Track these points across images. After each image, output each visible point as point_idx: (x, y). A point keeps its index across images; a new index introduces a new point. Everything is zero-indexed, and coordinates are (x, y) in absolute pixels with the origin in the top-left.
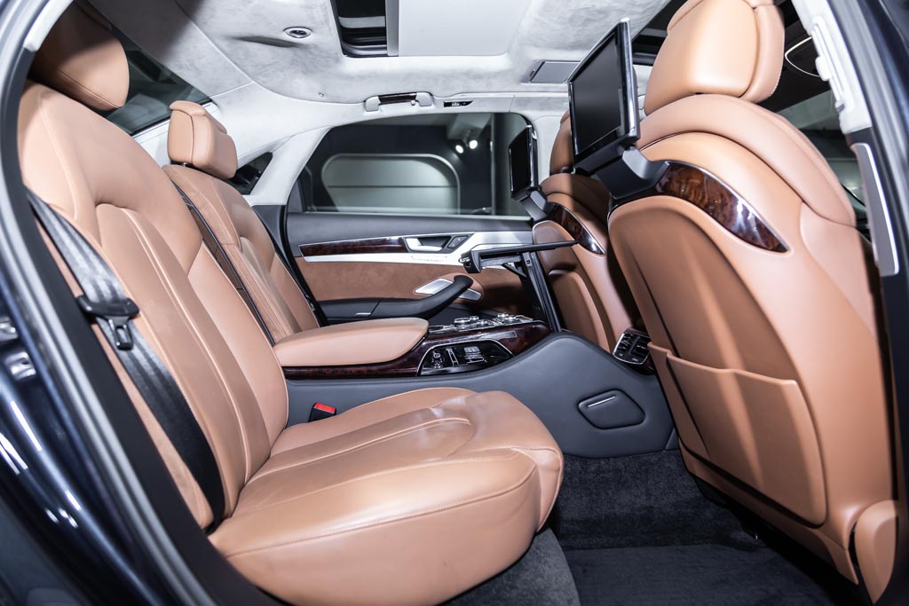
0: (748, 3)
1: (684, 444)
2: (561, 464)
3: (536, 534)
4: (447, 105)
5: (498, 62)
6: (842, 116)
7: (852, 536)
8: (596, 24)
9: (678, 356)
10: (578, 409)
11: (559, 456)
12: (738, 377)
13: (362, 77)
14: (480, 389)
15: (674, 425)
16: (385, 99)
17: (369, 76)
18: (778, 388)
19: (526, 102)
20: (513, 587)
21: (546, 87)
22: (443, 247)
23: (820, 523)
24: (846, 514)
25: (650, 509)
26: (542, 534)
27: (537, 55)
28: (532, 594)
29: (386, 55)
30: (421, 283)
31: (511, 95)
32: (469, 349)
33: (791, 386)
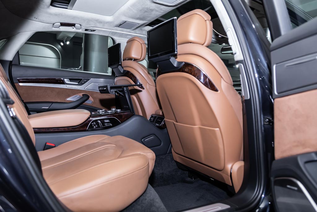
0: (204, 19)
2: (155, 157)
4: (86, 30)
5: (109, 19)
6: (235, 56)
8: (148, 13)
9: (177, 122)
10: (142, 141)
11: (155, 155)
12: (200, 128)
13: (56, 15)
14: (111, 135)
15: (171, 143)
16: (63, 24)
17: (59, 15)
18: (214, 131)
19: (115, 34)
21: (122, 30)
22: (79, 83)
23: (222, 169)
25: (163, 173)
27: (124, 19)
29: (67, 8)
30: (69, 96)
31: (110, 30)
32: (106, 121)
33: (218, 130)
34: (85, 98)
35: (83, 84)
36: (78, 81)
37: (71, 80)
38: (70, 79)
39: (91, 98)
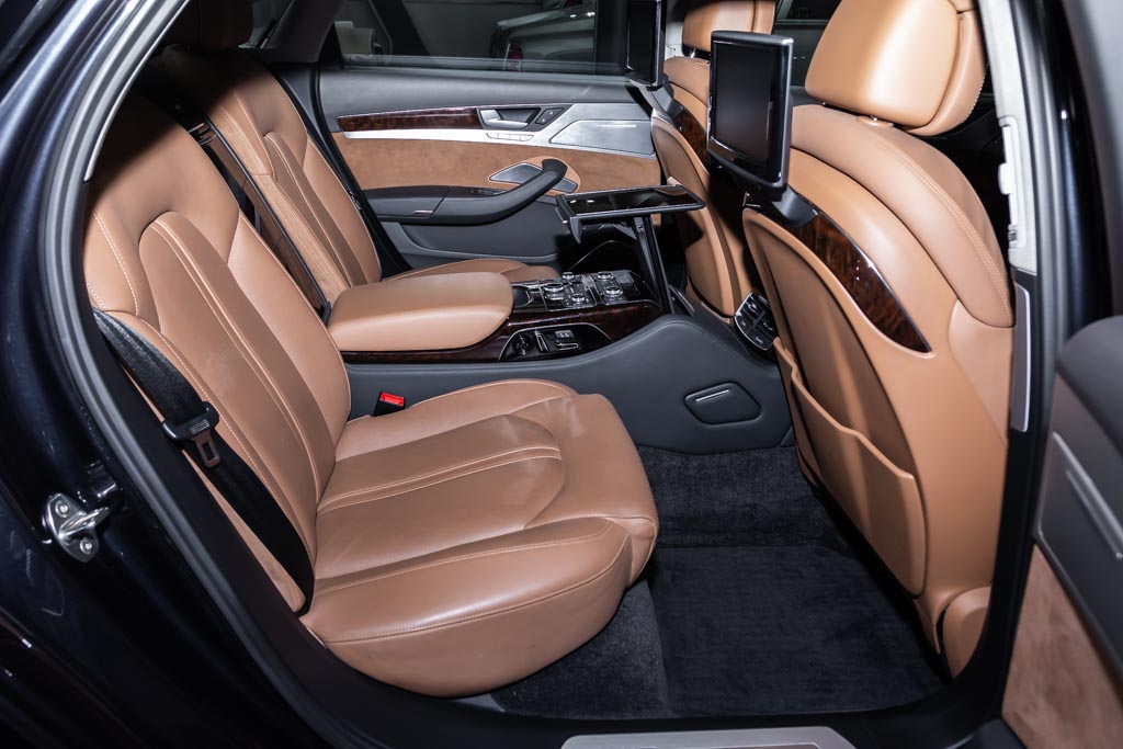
0: (953, 4)
1: (803, 457)
2: (656, 532)
3: (627, 589)
7: (943, 614)
10: (685, 403)
11: (654, 526)
12: (861, 444)
15: (792, 424)
20: (598, 655)
22: (529, 121)
23: (916, 594)
24: (940, 597)
26: (633, 589)
28: (616, 660)
30: (498, 168)
32: (560, 334)
33: (908, 480)
34: (550, 177)
35: (543, 125)
36: (527, 117)
37: (501, 112)
38: (497, 110)
39: (571, 175)
